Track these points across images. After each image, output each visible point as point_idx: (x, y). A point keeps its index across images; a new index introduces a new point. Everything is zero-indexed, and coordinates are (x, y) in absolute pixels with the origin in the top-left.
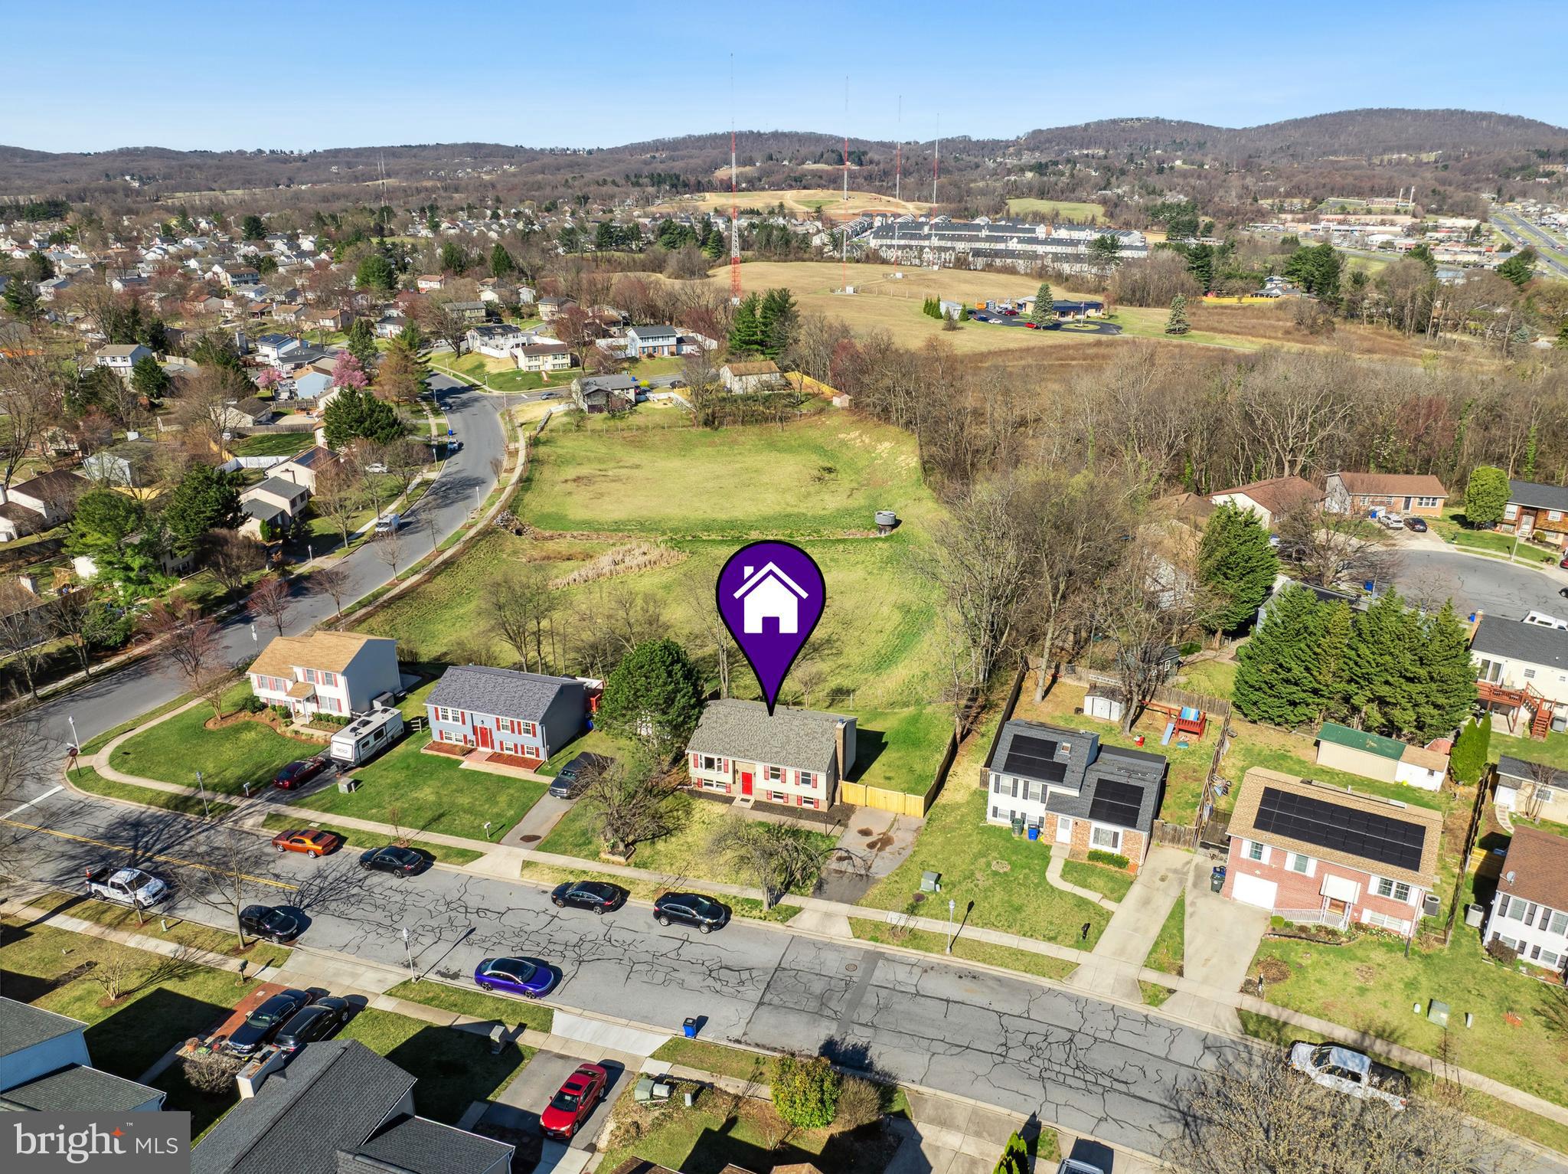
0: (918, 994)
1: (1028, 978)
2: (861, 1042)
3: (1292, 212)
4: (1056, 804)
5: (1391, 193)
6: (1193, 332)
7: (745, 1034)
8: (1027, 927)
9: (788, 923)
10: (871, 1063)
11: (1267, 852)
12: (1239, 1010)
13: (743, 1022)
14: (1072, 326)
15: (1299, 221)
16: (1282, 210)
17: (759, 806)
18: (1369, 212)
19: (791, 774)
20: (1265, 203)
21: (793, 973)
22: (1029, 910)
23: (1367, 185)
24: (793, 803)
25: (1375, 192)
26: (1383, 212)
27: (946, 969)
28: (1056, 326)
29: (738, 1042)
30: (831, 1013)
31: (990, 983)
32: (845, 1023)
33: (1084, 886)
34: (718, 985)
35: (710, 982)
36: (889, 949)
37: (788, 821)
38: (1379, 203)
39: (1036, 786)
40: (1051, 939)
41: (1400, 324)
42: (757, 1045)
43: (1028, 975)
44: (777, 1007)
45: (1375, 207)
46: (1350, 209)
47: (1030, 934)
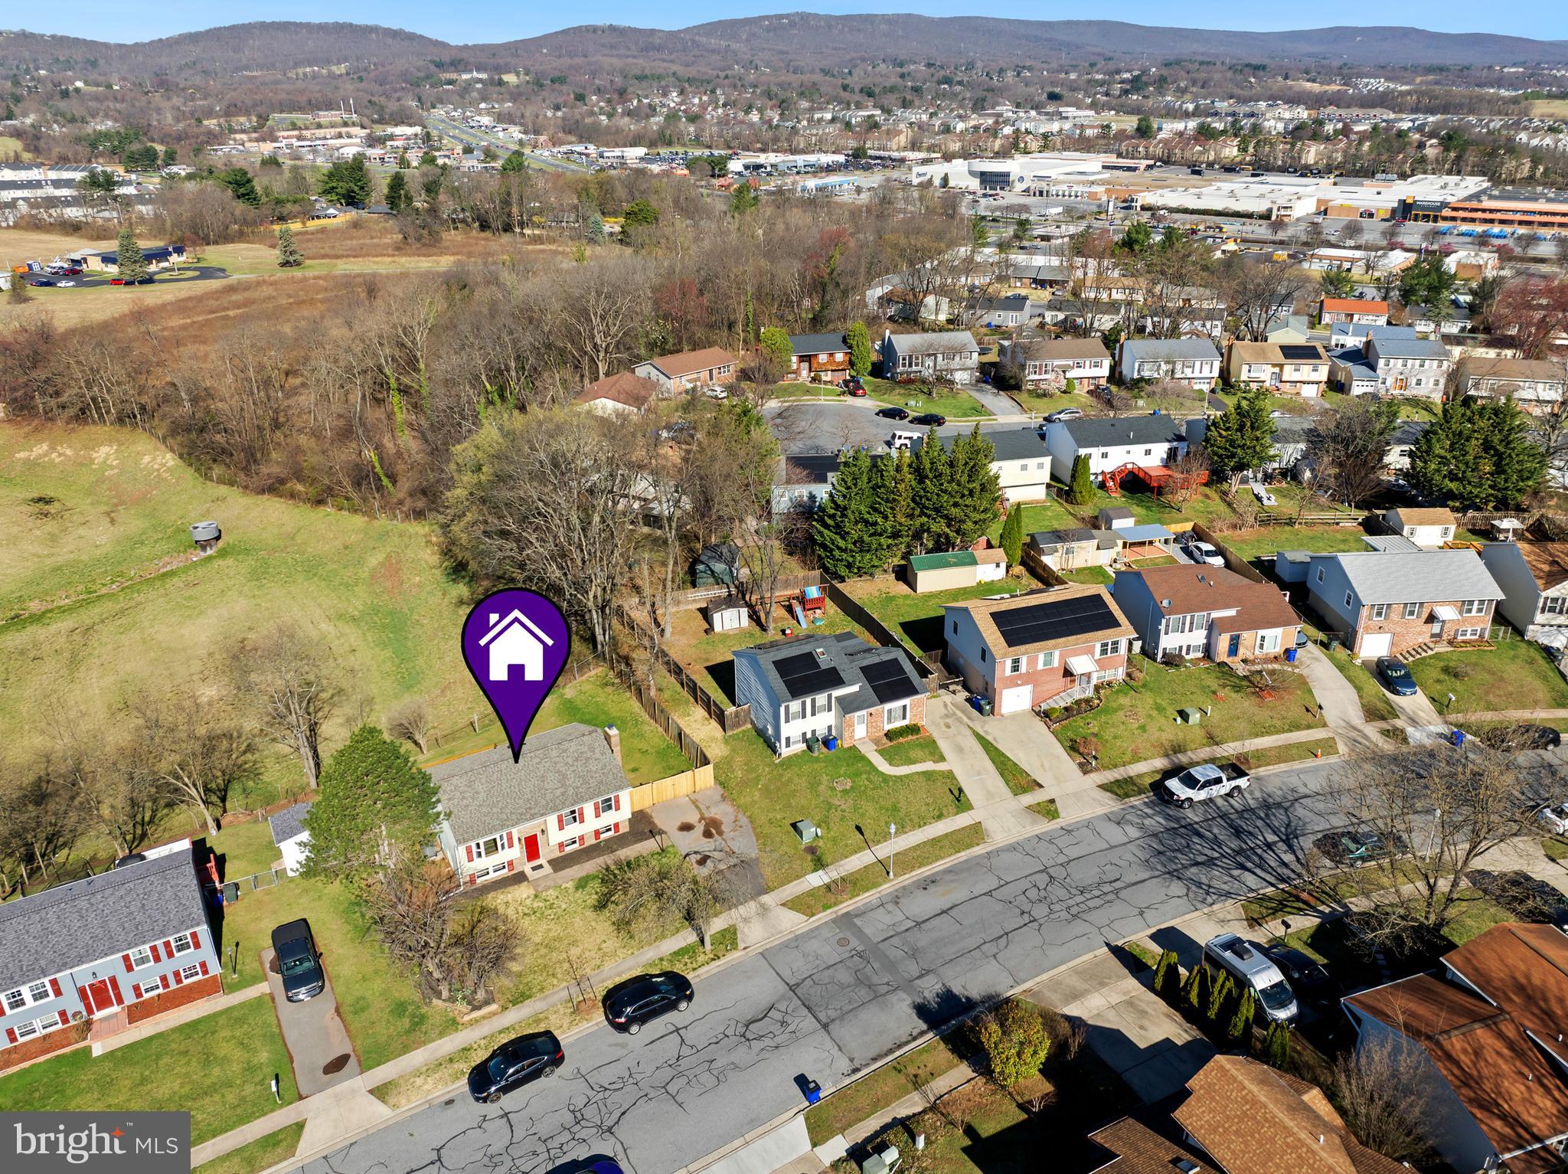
0: (918, 924)
1: (963, 855)
2: (938, 988)
3: (243, 131)
4: (848, 706)
5: (329, 106)
6: (308, 262)
7: (852, 1060)
8: (916, 820)
9: (741, 946)
10: (968, 998)
11: (1024, 661)
12: (1099, 786)
13: (835, 1051)
14: (166, 276)
15: (257, 140)
16: (232, 131)
17: (558, 864)
18: (319, 126)
19: (589, 809)
20: (211, 123)
21: (809, 982)
22: (903, 804)
23: (303, 99)
24: (591, 841)
25: (313, 106)
26: (332, 125)
27: (905, 890)
28: (149, 280)
29: (856, 1070)
30: (886, 988)
31: (948, 877)
32: (908, 985)
33: (914, 762)
34: (767, 1042)
35: (756, 1045)
36: (847, 906)
37: (608, 859)
38: (325, 116)
39: (821, 699)
40: (940, 817)
41: (484, 226)
42: (875, 1059)
43: (963, 854)
44: (842, 1018)
45: (323, 120)
46: (300, 124)
47: (921, 823)
